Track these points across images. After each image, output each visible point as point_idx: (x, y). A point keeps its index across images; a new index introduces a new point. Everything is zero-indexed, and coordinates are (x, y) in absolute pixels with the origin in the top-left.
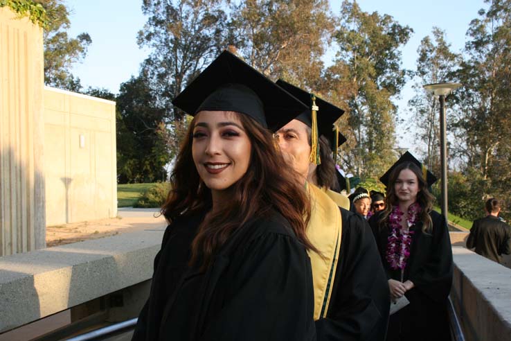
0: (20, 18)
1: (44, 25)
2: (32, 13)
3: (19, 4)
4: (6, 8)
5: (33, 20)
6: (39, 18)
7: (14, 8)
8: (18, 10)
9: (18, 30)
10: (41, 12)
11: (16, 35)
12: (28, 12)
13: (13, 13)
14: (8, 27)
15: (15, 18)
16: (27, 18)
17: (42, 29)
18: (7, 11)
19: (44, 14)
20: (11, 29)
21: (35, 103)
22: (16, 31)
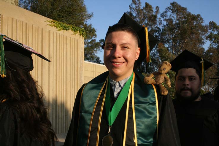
0: (75, 34)
1: (85, 36)
2: (80, 32)
3: (75, 29)
4: (70, 30)
5: (80, 35)
6: (82, 34)
7: (73, 30)
8: (74, 31)
10: (83, 31)
11: (73, 41)
12: (78, 32)
13: (72, 32)
14: (70, 38)
15: (73, 34)
16: (78, 34)
17: (84, 38)
18: (70, 32)
19: (85, 32)
20: (72, 39)
21: (81, 68)
22: (73, 39)
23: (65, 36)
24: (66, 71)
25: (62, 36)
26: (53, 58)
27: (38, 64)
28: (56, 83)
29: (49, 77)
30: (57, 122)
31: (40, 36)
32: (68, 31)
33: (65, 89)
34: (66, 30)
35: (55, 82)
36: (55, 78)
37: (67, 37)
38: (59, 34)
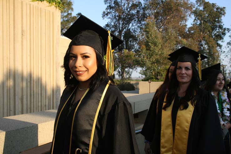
0: (51, 6)
1: (61, 9)
2: (56, 4)
4: (45, 2)
5: (56, 7)
6: (59, 6)
7: (48, 1)
8: (50, 3)
9: (50, 11)
10: (60, 3)
12: (54, 4)
13: (48, 4)
14: (45, 10)
15: (49, 6)
16: (54, 6)
17: (60, 11)
18: (45, 3)
19: (61, 4)
20: (47, 11)
21: (57, 43)
22: (49, 12)
23: (39, 8)
24: (41, 46)
25: (36, 8)
26: (26, 31)
27: (9, 38)
28: (30, 60)
29: (22, 52)
30: (32, 101)
31: (12, 7)
32: (43, 2)
33: (40, 66)
34: (40, 2)
35: (29, 57)
36: (29, 53)
37: (42, 10)
38: (33, 5)
